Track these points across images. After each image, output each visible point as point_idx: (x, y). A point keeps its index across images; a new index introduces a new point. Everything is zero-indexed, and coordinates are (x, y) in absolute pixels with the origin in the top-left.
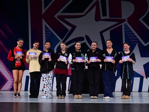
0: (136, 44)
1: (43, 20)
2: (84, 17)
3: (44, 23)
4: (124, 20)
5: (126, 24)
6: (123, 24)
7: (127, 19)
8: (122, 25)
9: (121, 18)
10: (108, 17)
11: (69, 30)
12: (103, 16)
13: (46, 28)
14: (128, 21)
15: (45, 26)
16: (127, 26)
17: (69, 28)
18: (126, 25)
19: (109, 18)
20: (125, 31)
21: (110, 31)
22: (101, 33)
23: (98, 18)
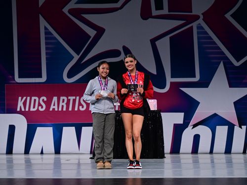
0: (220, 63)
1: (41, 17)
3: (43, 23)
4: (197, 18)
5: (199, 24)
6: (195, 25)
7: (202, 14)
8: (192, 26)
9: (191, 12)
10: (165, 11)
11: (91, 37)
12: (156, 9)
13: (47, 33)
14: (203, 19)
15: (46, 28)
16: (202, 28)
17: (92, 33)
18: (200, 27)
19: (168, 13)
20: (198, 38)
21: (170, 37)
22: (153, 42)
23: (146, 14)
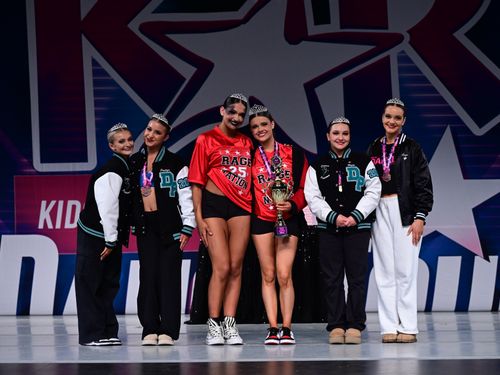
0: (444, 129)
1: (84, 40)
2: (242, 26)
4: (397, 39)
5: (403, 52)
6: (393, 53)
7: (409, 32)
8: (388, 57)
9: (387, 28)
10: (334, 26)
11: (185, 79)
12: (317, 23)
14: (410, 43)
15: (95, 62)
16: (408, 60)
17: (187, 71)
18: (403, 58)
19: (340, 31)
20: (401, 81)
21: (345, 80)
22: (310, 88)
